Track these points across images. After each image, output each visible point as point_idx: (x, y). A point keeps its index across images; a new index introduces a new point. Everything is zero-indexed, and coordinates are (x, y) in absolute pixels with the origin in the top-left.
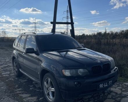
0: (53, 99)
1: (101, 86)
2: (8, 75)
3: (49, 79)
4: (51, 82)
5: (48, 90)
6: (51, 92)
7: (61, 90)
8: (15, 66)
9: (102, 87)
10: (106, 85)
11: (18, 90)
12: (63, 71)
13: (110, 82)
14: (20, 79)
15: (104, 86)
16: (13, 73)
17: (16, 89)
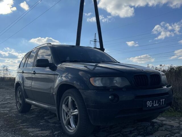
0: (75, 127)
1: (149, 104)
2: (8, 112)
3: (70, 98)
4: (73, 102)
5: (69, 116)
6: (72, 117)
7: (87, 109)
8: (19, 96)
9: (150, 106)
10: (155, 103)
11: (21, 125)
12: (91, 80)
13: (161, 100)
14: (26, 115)
15: (153, 105)
16: (15, 109)
17: (18, 124)
